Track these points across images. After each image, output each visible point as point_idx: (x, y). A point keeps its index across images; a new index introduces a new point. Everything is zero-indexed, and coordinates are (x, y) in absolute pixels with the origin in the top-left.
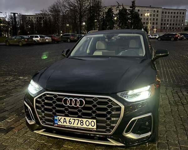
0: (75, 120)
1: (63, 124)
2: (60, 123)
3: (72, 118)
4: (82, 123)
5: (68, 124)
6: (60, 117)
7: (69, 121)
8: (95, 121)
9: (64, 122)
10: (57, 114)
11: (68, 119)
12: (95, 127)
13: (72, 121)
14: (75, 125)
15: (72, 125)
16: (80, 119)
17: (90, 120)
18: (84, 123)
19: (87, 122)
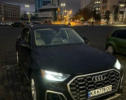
0: (101, 89)
1: (93, 95)
2: (92, 95)
3: (99, 89)
4: (105, 89)
5: (97, 94)
6: (92, 91)
7: (98, 92)
8: (111, 86)
9: (94, 93)
10: (89, 90)
11: (96, 90)
12: (111, 89)
13: (99, 91)
14: (101, 93)
15: (99, 93)
16: (104, 88)
17: (109, 86)
18: (106, 89)
19: (108, 88)
